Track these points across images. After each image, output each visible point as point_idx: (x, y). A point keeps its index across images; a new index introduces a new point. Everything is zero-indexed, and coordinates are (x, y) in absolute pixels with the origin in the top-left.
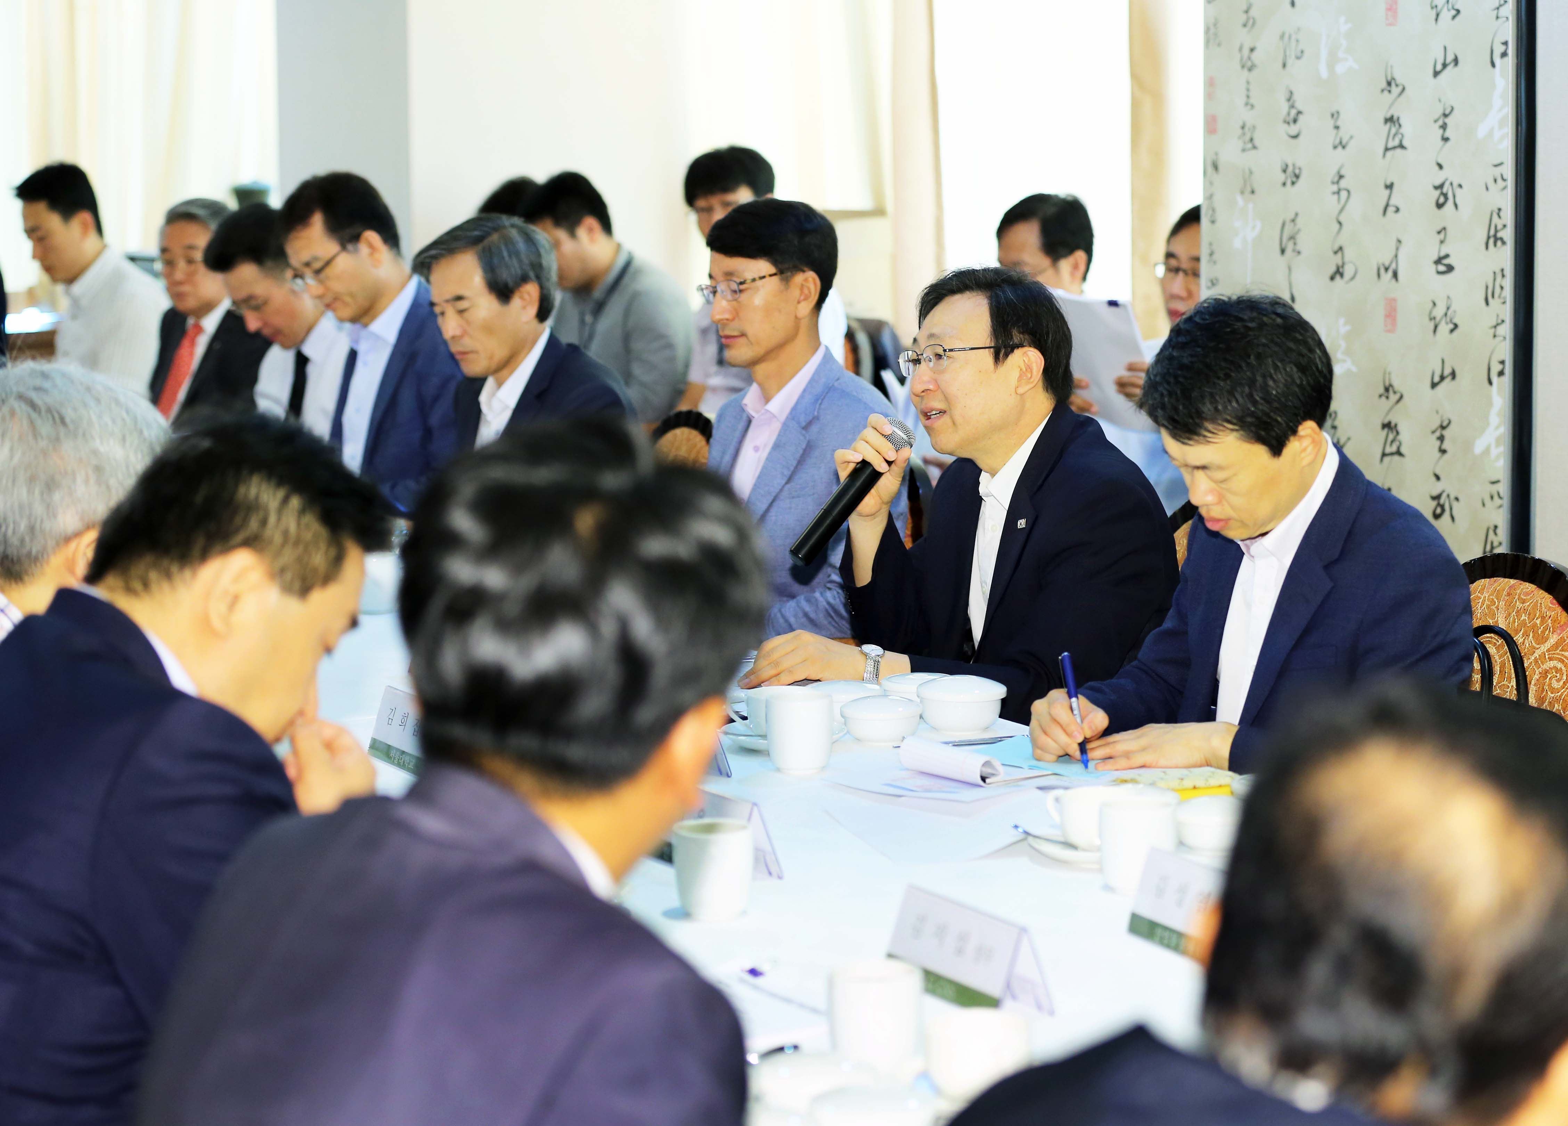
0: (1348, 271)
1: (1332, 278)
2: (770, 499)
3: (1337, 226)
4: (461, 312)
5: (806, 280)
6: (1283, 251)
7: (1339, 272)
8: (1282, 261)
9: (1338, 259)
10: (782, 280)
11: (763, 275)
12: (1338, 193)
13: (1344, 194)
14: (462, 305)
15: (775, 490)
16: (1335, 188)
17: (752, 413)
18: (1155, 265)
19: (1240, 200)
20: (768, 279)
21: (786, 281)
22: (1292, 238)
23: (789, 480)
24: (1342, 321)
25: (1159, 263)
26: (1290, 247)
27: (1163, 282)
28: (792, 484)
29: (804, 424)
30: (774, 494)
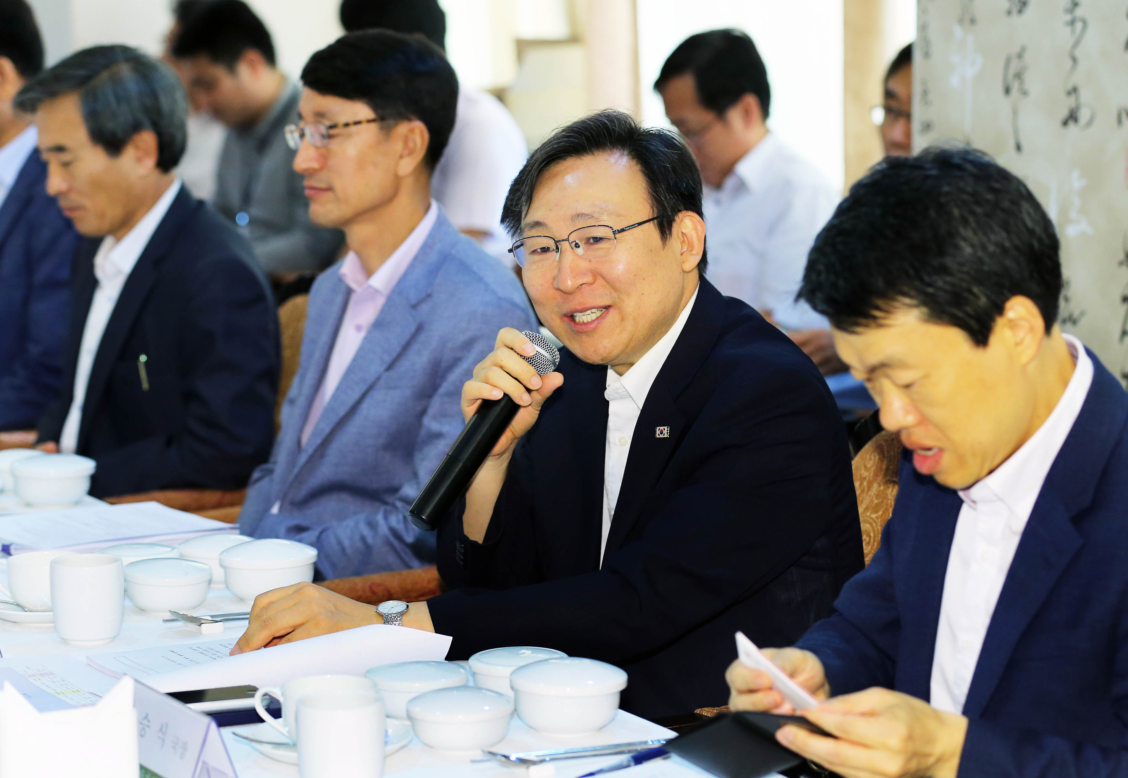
0: (1084, 115)
1: (1065, 123)
2: (364, 388)
3: (1069, 63)
4: (66, 165)
5: (412, 131)
6: (1007, 91)
7: (1072, 117)
8: (1005, 104)
9: (1071, 102)
10: (382, 128)
11: (358, 119)
12: (1072, 23)
13: (1079, 25)
14: (65, 157)
15: (371, 378)
16: (1068, 17)
17: (353, 285)
18: (871, 108)
19: (958, 31)
20: (364, 126)
21: (387, 131)
22: (1019, 76)
23: (390, 367)
24: (1076, 174)
25: (876, 106)
26: (1015, 87)
27: (884, 129)
28: (392, 373)
29: (414, 302)
30: (369, 383)
